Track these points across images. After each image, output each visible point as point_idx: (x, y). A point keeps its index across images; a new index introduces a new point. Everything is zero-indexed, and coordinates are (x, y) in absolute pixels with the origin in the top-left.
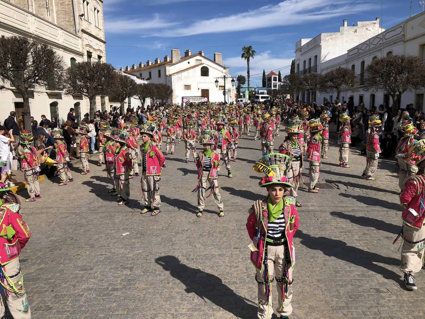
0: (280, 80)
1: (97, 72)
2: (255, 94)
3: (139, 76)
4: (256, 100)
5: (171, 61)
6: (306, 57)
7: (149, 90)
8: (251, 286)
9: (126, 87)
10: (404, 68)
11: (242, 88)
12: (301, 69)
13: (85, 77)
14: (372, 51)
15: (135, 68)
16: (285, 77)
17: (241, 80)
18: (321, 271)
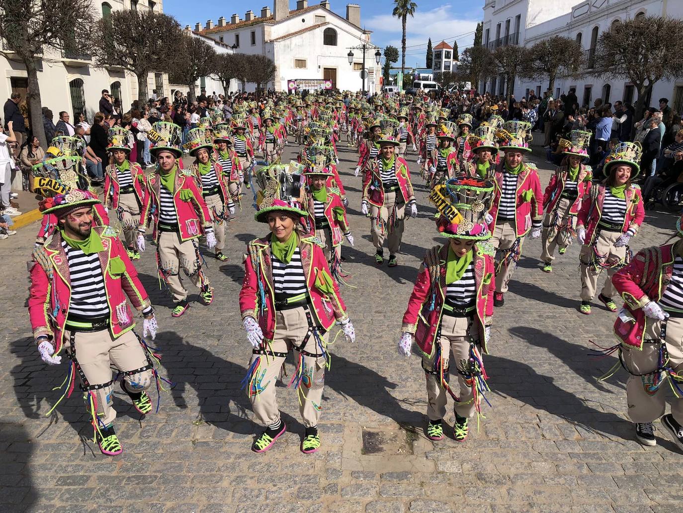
0: (456, 58)
1: (150, 30)
2: (414, 79)
3: (218, 40)
4: (414, 90)
5: (273, 18)
6: (502, 18)
7: (237, 65)
8: (401, 363)
9: (199, 59)
10: (661, 41)
11: (392, 68)
12: (493, 38)
13: (130, 38)
14: (612, 11)
15: (212, 27)
16: (466, 52)
17: (391, 54)
18: (506, 345)
